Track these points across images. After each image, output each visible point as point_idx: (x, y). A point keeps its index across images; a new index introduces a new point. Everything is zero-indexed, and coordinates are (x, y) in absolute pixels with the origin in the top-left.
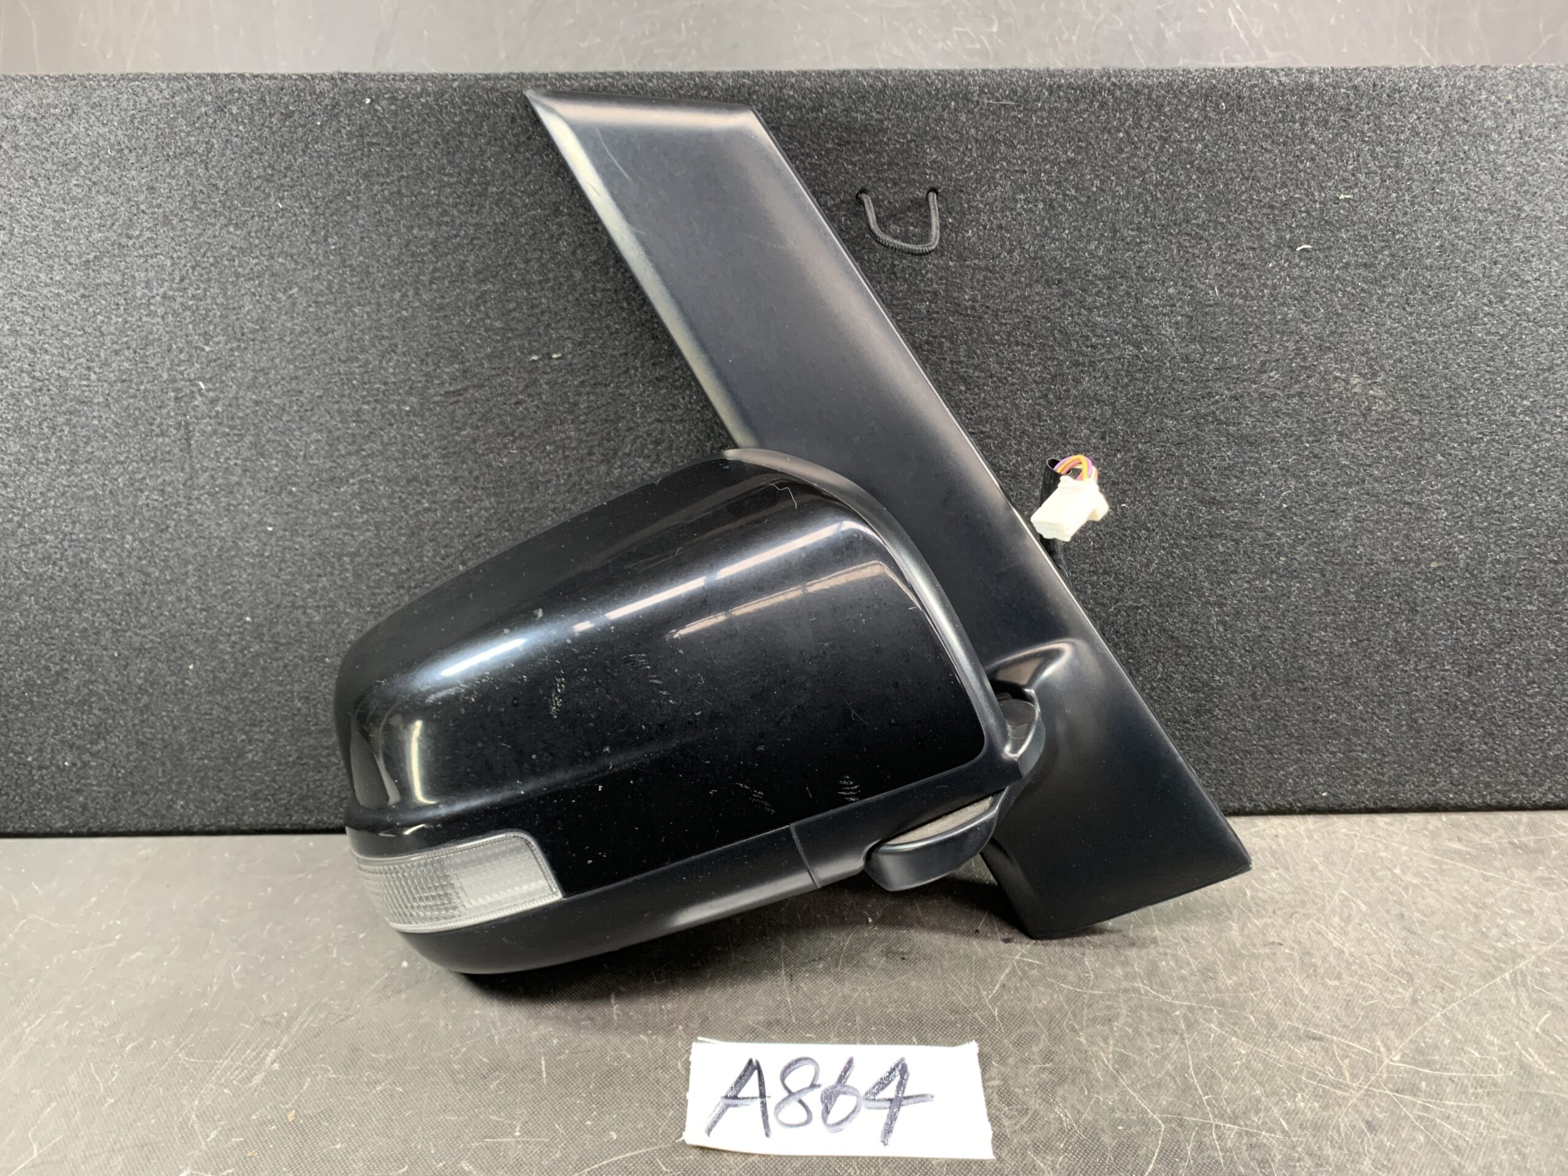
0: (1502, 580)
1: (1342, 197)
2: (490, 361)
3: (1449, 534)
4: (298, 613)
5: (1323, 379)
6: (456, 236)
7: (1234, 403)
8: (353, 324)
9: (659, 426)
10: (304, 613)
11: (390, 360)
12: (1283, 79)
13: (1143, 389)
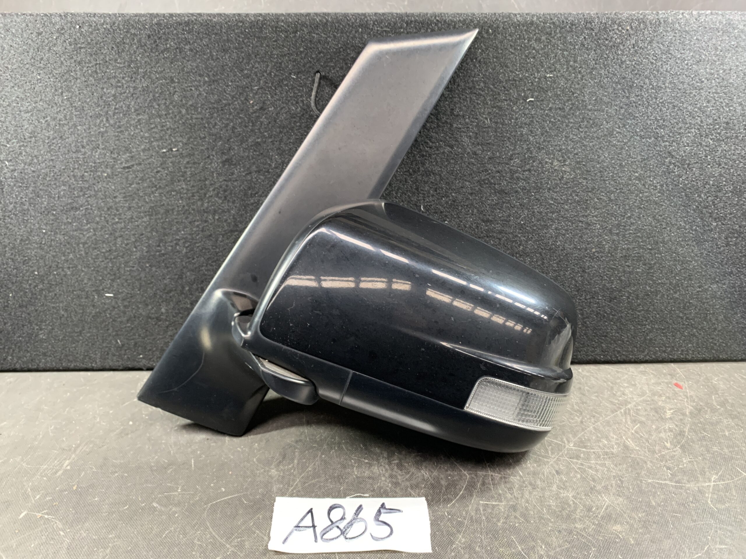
0: (626, 258)
1: (548, 75)
2: (144, 152)
3: (601, 236)
4: (60, 270)
5: (540, 163)
6: (124, 93)
7: (498, 174)
8: (78, 135)
9: (226, 183)
10: (63, 270)
11: (96, 152)
12: (519, 19)
13: (453, 168)
